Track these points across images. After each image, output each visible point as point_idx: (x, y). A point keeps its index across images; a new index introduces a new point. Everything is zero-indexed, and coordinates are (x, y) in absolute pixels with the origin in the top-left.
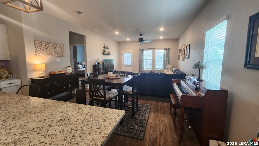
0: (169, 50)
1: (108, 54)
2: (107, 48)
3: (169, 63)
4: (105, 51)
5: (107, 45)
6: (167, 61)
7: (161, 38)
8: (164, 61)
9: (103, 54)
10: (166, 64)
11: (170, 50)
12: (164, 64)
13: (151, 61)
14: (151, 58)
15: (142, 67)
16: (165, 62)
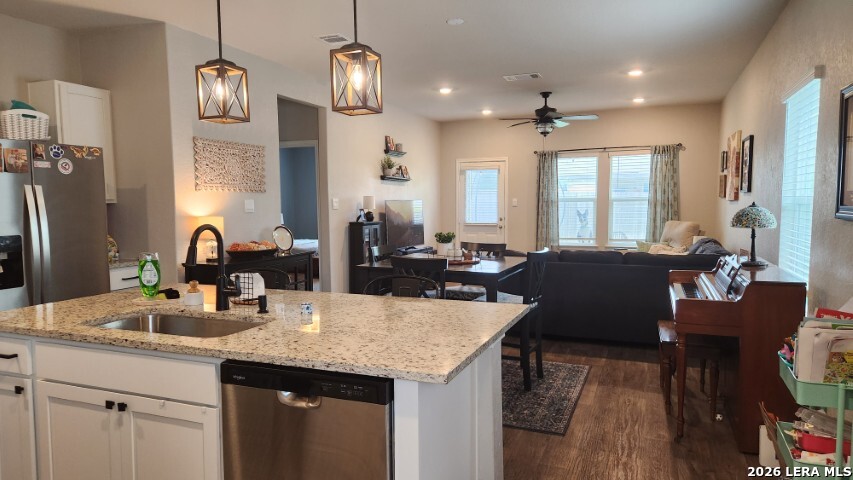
0: (675, 156)
1: (402, 176)
2: (399, 152)
3: (676, 215)
4: (390, 166)
5: (396, 139)
6: (667, 205)
7: (639, 101)
8: (653, 204)
9: (383, 178)
10: (664, 220)
11: (681, 154)
12: (655, 220)
13: (591, 205)
14: (590, 190)
15: (548, 233)
16: (658, 209)
